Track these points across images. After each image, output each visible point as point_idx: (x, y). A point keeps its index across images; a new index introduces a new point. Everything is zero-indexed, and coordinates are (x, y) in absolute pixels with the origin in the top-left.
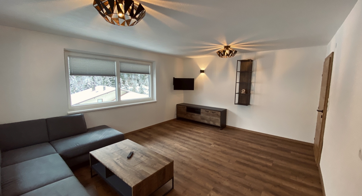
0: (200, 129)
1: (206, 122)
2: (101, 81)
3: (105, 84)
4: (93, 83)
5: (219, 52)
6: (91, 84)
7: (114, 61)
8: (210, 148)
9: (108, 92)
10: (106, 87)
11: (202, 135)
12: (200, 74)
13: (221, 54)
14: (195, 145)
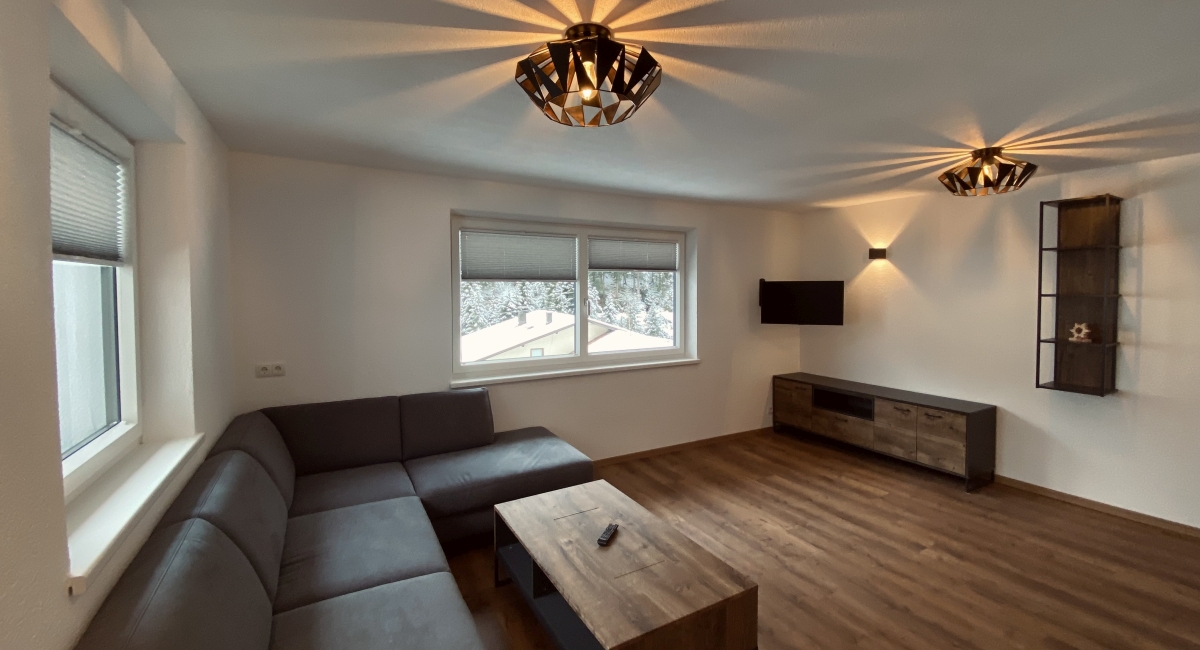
0: (873, 479)
1: (898, 452)
2: (541, 297)
3: (553, 305)
4: (523, 303)
5: (949, 175)
6: (517, 305)
7: (573, 236)
8: (919, 563)
9: (560, 330)
10: (555, 314)
11: (880, 504)
12: (867, 263)
13: (957, 182)
14: (848, 540)
